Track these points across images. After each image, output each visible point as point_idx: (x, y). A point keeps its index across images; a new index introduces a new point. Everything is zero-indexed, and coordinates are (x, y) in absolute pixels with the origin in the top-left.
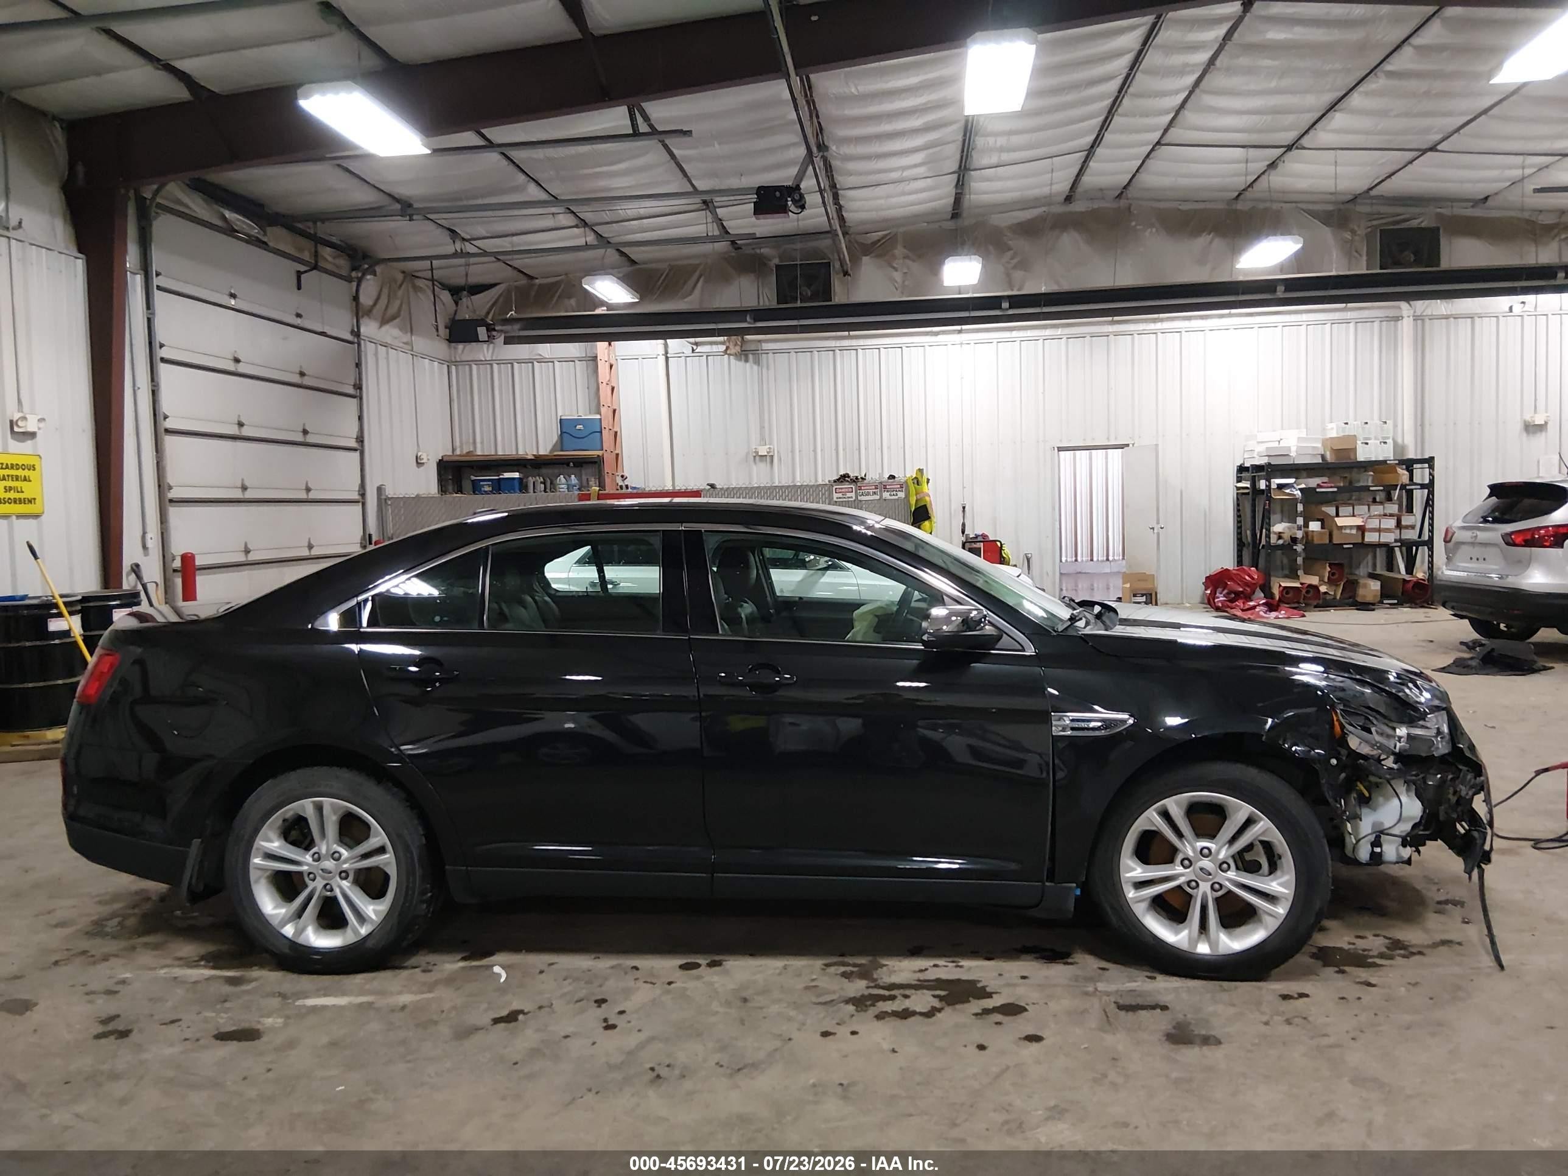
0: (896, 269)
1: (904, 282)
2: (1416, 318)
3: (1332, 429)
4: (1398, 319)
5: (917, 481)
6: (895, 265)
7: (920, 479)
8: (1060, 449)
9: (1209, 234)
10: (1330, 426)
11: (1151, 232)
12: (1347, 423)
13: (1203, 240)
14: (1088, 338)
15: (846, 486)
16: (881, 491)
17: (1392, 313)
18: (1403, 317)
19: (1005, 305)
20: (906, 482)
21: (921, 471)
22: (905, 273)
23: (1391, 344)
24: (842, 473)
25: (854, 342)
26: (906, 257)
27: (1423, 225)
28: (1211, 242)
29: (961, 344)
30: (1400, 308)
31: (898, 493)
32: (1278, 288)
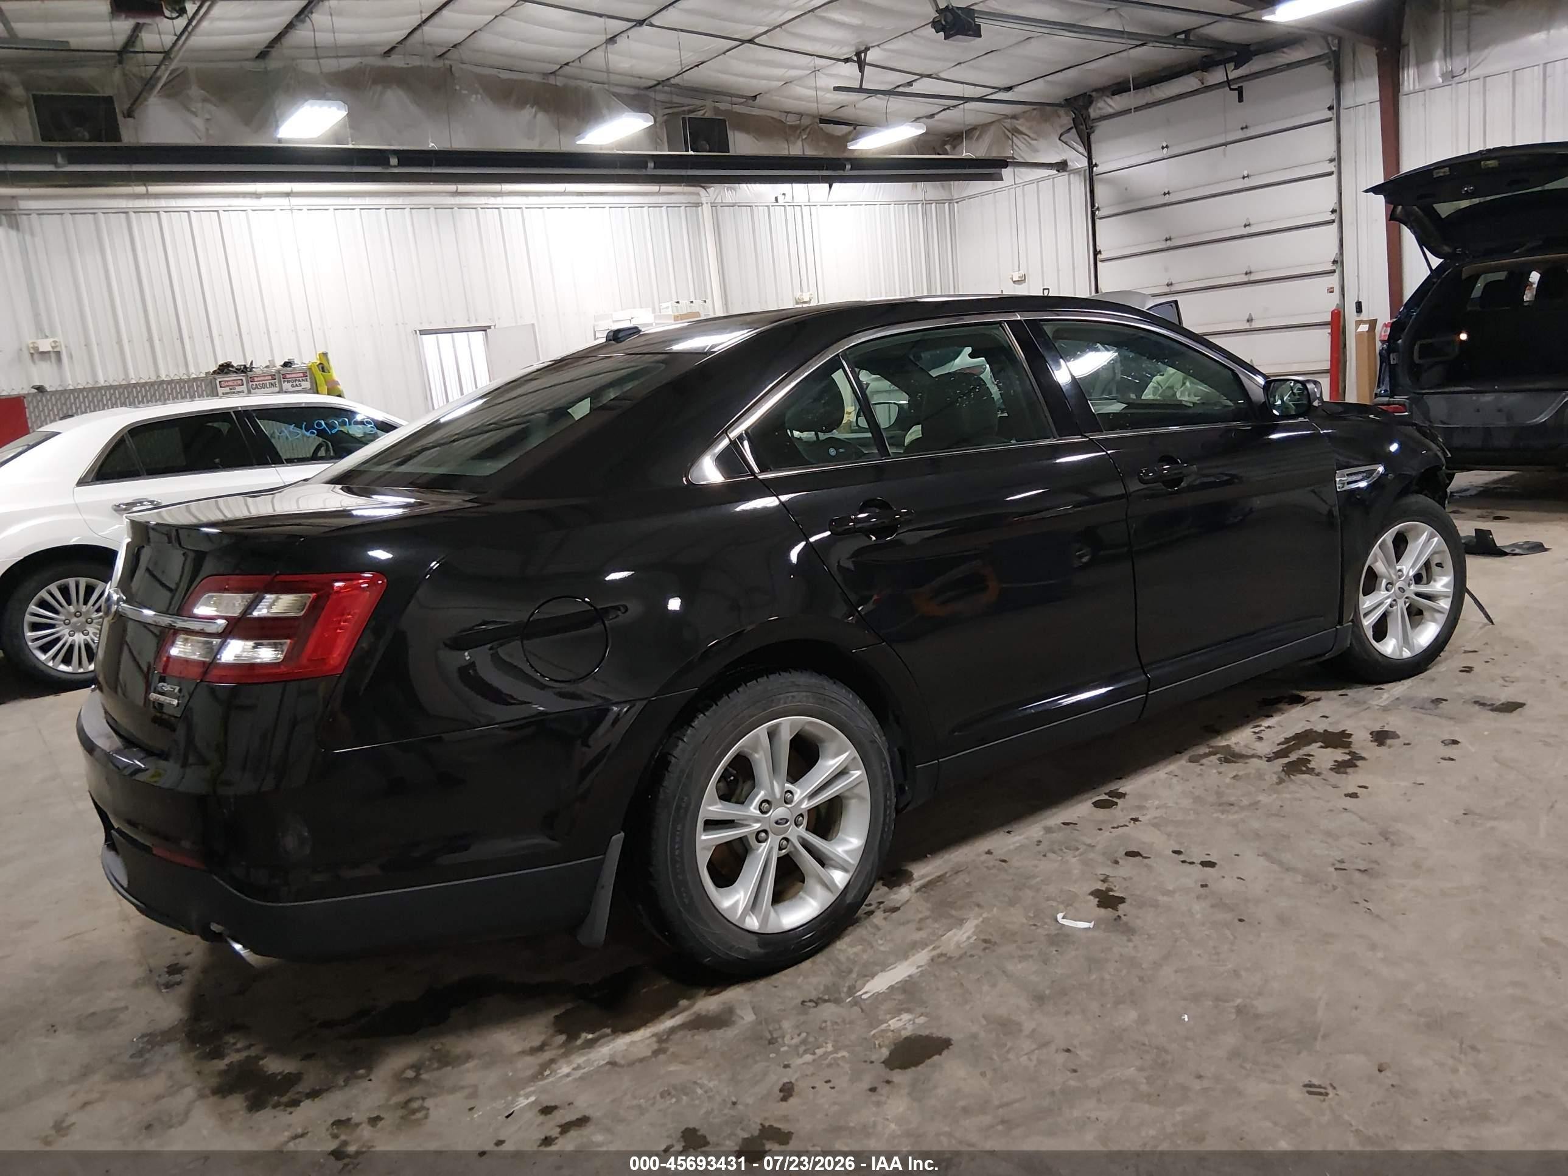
0: (195, 114)
1: (207, 130)
2: (714, 205)
3: (667, 308)
4: (698, 205)
5: (323, 368)
6: (194, 110)
7: (325, 364)
8: (423, 332)
9: (532, 107)
10: (664, 305)
11: (476, 99)
12: (678, 302)
13: (528, 113)
14: (432, 209)
15: (233, 377)
16: (280, 382)
17: (693, 199)
18: (702, 204)
19: (394, 161)
20: (310, 369)
21: (325, 355)
22: (208, 120)
23: (696, 229)
24: (221, 362)
25: (152, 203)
26: (205, 100)
27: (706, 116)
28: (535, 116)
29: (291, 210)
30: (698, 194)
31: (303, 383)
32: (649, 164)
